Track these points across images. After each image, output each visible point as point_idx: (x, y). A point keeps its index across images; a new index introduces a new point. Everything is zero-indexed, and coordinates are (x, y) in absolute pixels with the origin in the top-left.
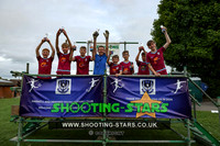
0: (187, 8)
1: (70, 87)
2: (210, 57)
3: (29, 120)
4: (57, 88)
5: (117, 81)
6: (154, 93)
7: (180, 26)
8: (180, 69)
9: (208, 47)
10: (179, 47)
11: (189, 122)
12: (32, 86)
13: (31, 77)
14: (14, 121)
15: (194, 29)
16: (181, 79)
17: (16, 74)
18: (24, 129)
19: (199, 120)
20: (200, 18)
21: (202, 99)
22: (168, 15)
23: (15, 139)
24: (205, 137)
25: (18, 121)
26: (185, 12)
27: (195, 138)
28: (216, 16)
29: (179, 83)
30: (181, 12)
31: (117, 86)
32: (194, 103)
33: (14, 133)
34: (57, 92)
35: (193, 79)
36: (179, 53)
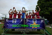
0: (44, 2)
1: (16, 21)
2: (50, 14)
3: (6, 29)
4: (13, 21)
5: (27, 20)
6: (36, 23)
7: (42, 7)
9: (49, 12)
10: (42, 12)
11: (44, 30)
12: (7, 21)
14: (2, 29)
15: (46, 7)
17: (3, 18)
18: (5, 31)
20: (47, 5)
21: (47, 24)
22: (39, 4)
23: (2, 34)
24: (48, 34)
25: (3, 29)
27: (46, 34)
28: (51, 4)
29: (42, 20)
30: (43, 3)
31: (27, 21)
33: (2, 32)
34: (13, 22)
35: (45, 19)
36: (42, 13)
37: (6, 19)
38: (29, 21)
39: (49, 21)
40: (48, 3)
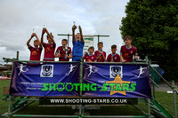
0: (148, 9)
2: (167, 48)
3: (18, 98)
4: (42, 72)
5: (91, 67)
6: (121, 77)
7: (143, 23)
8: (143, 58)
9: (165, 40)
11: (149, 100)
12: (21, 70)
13: (21, 63)
14: (5, 99)
15: (154, 25)
16: (143, 66)
17: (8, 60)
18: (14, 105)
19: (157, 99)
20: (159, 17)
21: (160, 82)
22: (133, 14)
23: (6, 114)
25: (9, 99)
26: (147, 12)
27: (154, 114)
28: (171, 15)
29: (141, 69)
30: (144, 12)
31: (91, 71)
32: (154, 85)
33: (5, 109)
34: (42, 76)
35: (152, 66)
36: (142, 44)
37: (17, 63)
38: (96, 71)
39: (164, 69)
40: (161, 9)
